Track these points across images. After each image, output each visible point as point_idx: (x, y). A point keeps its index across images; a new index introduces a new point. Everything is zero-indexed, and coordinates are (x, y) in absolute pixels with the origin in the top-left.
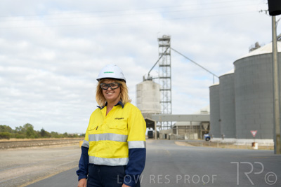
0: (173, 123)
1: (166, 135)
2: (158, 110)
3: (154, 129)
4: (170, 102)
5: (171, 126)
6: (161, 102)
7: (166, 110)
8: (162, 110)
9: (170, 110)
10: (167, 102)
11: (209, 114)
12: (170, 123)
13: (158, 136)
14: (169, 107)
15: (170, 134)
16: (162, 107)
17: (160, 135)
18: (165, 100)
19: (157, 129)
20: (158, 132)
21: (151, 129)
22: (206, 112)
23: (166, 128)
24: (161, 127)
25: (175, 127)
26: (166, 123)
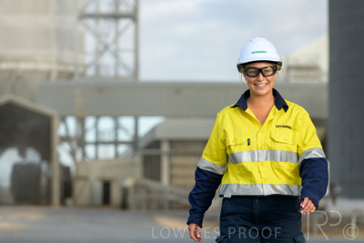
0: (146, 124)
1: (107, 186)
2: (68, 56)
3: (47, 152)
4: (133, 17)
5: (134, 143)
6: (84, 16)
7: (108, 60)
8: (88, 59)
9: (128, 58)
10: (116, 17)
11: (325, 79)
12: (127, 122)
13: (67, 191)
14: (126, 42)
15: (129, 183)
16: (90, 43)
17: (78, 187)
18: (105, 7)
19: (64, 155)
20: (65, 170)
21: (33, 156)
22: (313, 68)
23: (107, 152)
24: (82, 143)
25: (156, 144)
26: (106, 124)
